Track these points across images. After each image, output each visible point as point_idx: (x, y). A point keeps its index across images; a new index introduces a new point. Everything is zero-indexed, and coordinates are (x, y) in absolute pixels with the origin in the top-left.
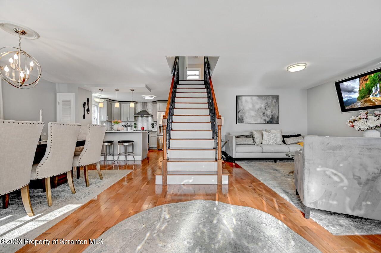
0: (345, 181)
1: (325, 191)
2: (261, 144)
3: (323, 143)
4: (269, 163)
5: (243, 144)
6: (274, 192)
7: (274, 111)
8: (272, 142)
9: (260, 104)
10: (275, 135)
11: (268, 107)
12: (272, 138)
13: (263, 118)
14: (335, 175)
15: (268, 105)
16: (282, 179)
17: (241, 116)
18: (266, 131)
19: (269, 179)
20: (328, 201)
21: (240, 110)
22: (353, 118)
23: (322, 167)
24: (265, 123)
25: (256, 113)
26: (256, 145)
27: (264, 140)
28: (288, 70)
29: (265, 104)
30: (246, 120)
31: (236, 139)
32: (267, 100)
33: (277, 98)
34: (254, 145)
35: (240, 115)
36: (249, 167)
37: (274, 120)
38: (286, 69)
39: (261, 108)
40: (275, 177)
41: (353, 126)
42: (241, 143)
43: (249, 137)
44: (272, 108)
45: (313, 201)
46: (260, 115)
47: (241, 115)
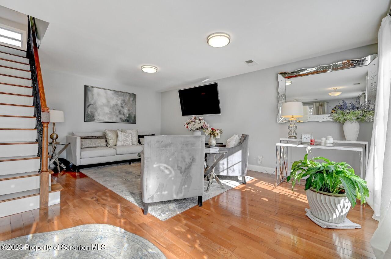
0: (173, 172)
1: (159, 185)
2: (116, 145)
3: (158, 142)
4: (124, 166)
5: (92, 147)
6: (120, 197)
7: (131, 110)
8: (127, 143)
9: (116, 101)
10: (130, 135)
11: (125, 105)
12: (127, 138)
13: (118, 116)
14: (167, 168)
15: (124, 102)
16: (132, 181)
17: (91, 112)
18: (122, 131)
19: (119, 184)
20: (162, 192)
21: (90, 105)
22: (188, 121)
23: (157, 164)
24: (121, 122)
25: (111, 110)
26: (110, 147)
27: (119, 141)
28: (142, 69)
29: (122, 101)
30: (97, 117)
31: (81, 142)
32: (124, 97)
33: (134, 96)
34: (107, 146)
35: (89, 110)
36: (98, 174)
37: (130, 120)
38: (139, 67)
39: (117, 105)
40: (126, 180)
41: (187, 127)
42: (90, 146)
43: (100, 138)
44: (129, 106)
45: (150, 196)
46: (115, 112)
47: (91, 110)
